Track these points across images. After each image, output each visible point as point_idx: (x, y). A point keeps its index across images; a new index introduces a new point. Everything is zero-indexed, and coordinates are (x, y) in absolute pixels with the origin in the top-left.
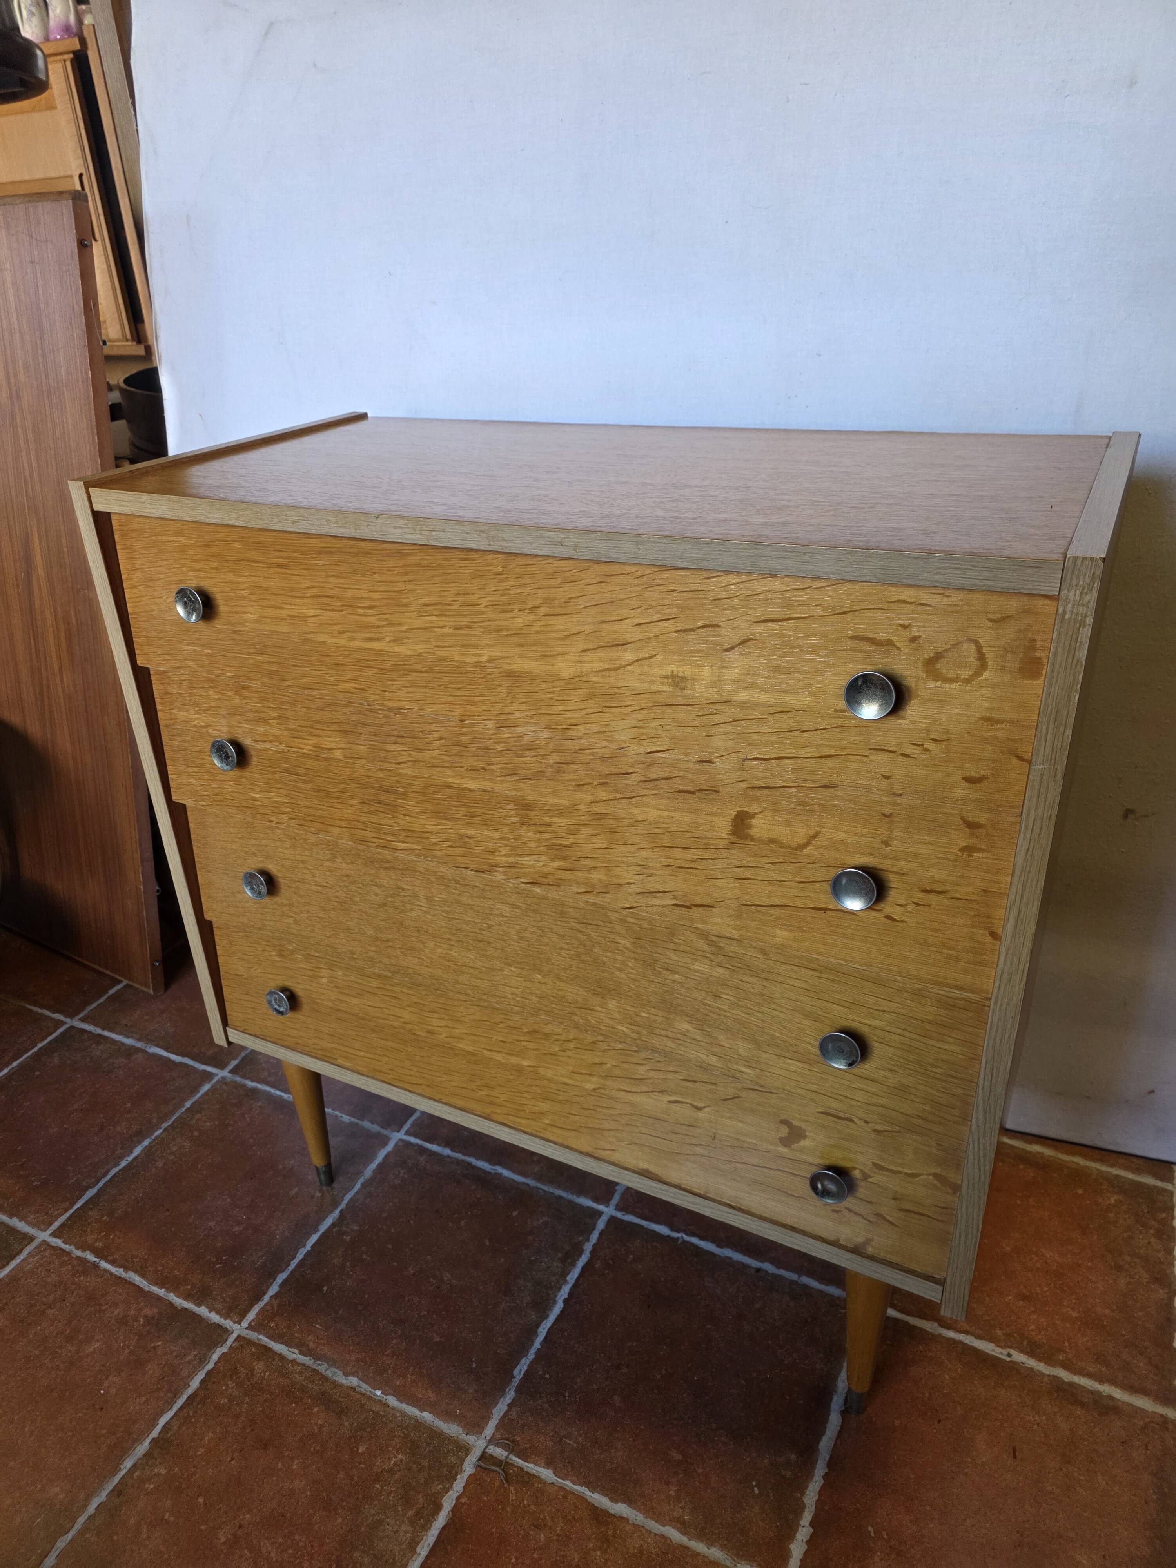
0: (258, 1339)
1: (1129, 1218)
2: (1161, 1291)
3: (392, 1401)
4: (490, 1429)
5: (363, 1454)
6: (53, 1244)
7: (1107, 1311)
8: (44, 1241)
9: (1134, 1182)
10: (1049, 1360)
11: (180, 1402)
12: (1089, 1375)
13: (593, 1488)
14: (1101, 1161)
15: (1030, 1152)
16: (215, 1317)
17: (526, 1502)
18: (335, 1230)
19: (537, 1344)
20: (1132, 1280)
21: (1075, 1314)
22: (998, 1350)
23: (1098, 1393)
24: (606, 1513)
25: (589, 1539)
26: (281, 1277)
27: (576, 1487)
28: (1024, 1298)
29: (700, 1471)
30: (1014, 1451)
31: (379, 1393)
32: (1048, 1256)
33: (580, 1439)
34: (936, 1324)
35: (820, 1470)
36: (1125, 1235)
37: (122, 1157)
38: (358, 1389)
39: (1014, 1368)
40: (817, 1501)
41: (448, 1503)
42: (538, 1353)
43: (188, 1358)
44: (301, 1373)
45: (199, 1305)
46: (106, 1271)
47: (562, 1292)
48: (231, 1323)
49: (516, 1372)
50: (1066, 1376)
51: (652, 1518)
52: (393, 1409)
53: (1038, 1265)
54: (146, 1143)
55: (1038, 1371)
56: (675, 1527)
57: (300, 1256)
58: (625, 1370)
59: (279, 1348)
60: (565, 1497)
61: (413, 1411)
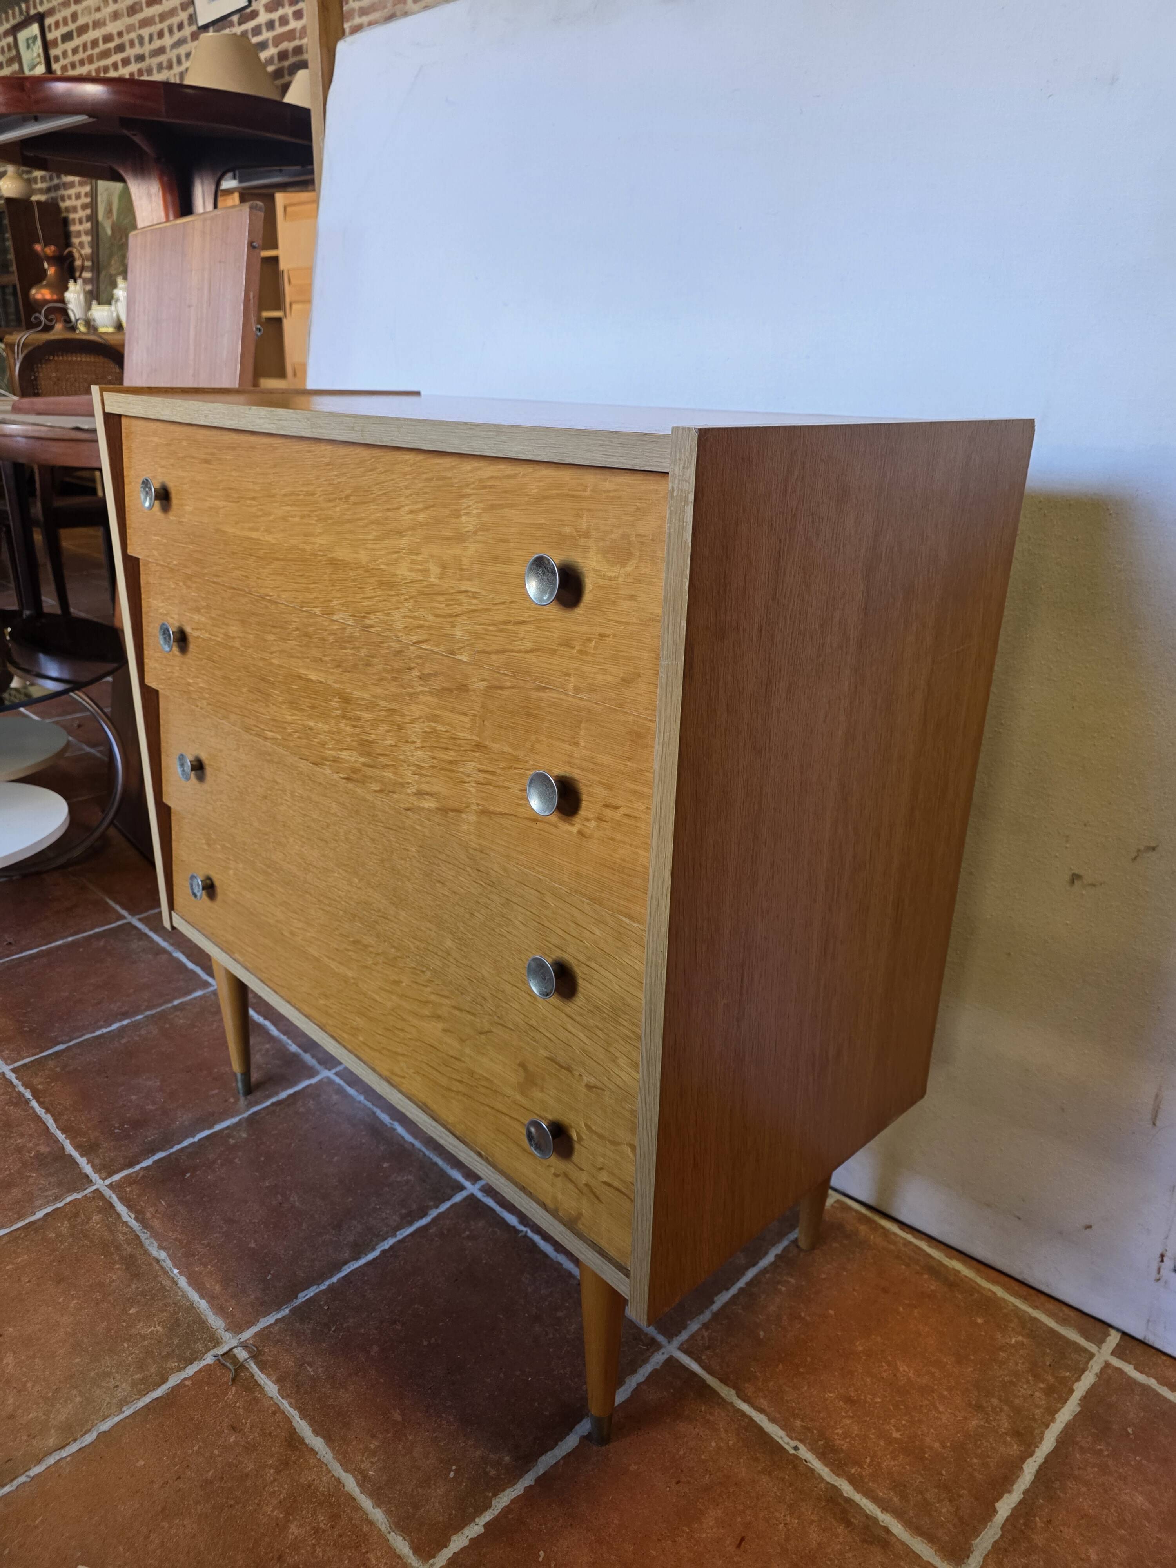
0: (110, 1197)
1: (1023, 1363)
2: (1015, 1447)
3: (183, 1282)
4: (247, 1335)
5: (132, 1314)
6: (8, 1077)
7: (937, 1445)
8: (3, 1073)
9: (1052, 1331)
10: (838, 1468)
11: (20, 1224)
12: (875, 1500)
13: (304, 1415)
14: (1025, 1299)
15: (946, 1267)
16: (88, 1169)
17: (238, 1404)
18: (226, 1132)
19: (335, 1279)
20: (987, 1425)
21: (896, 1435)
22: (787, 1439)
23: (875, 1520)
24: (301, 1440)
25: (272, 1456)
26: (160, 1155)
27: (290, 1409)
28: (849, 1400)
29: (410, 1438)
30: (742, 1539)
31: (176, 1271)
32: (901, 1369)
33: (320, 1370)
34: (733, 1392)
35: (528, 1480)
36: (1006, 1379)
37: (100, 1028)
38: (162, 1263)
39: (795, 1462)
40: (506, 1507)
41: (173, 1381)
42: (331, 1288)
43: (49, 1193)
44: (125, 1234)
45: (82, 1156)
46: (32, 1108)
47: (385, 1242)
48: (98, 1178)
49: (301, 1295)
50: (847, 1489)
51: (339, 1460)
52: (179, 1288)
53: (885, 1375)
54: (125, 1022)
55: (819, 1474)
56: (355, 1477)
57: (185, 1143)
58: (398, 1327)
59: (121, 1209)
60: (274, 1413)
61: (194, 1296)
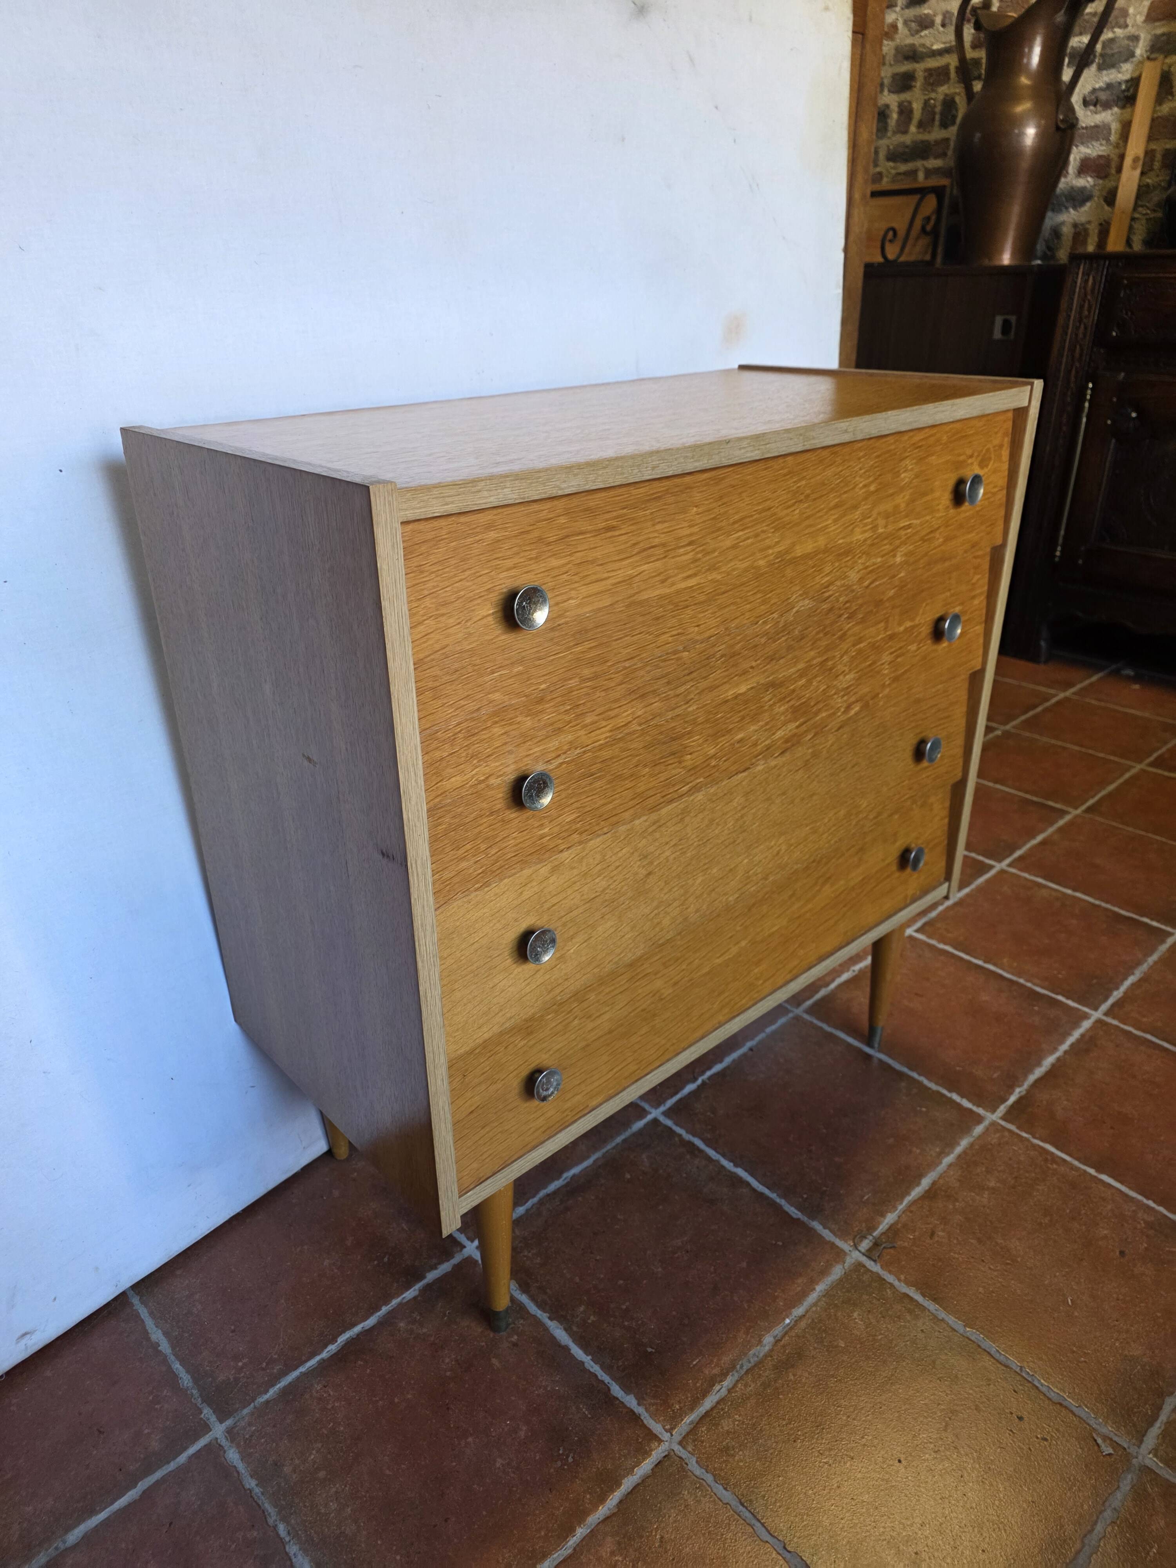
0: (690, 1422)
3: (799, 1311)
4: (843, 1245)
13: (908, 1193)
16: (646, 1466)
17: (912, 1237)
22: (849, 973)
24: (928, 1191)
25: (946, 1206)
26: (616, 1390)
27: (904, 1203)
29: (904, 1132)
31: (787, 1321)
33: (865, 1190)
38: (778, 1337)
40: (936, 1084)
41: (904, 1288)
42: (780, 1196)
44: (746, 1385)
47: (727, 1165)
48: (659, 1450)
49: (795, 1216)
51: (935, 1168)
52: (807, 1311)
56: (943, 1158)
57: (596, 1369)
58: (813, 1148)
59: (708, 1403)
60: (911, 1212)
61: (813, 1297)
